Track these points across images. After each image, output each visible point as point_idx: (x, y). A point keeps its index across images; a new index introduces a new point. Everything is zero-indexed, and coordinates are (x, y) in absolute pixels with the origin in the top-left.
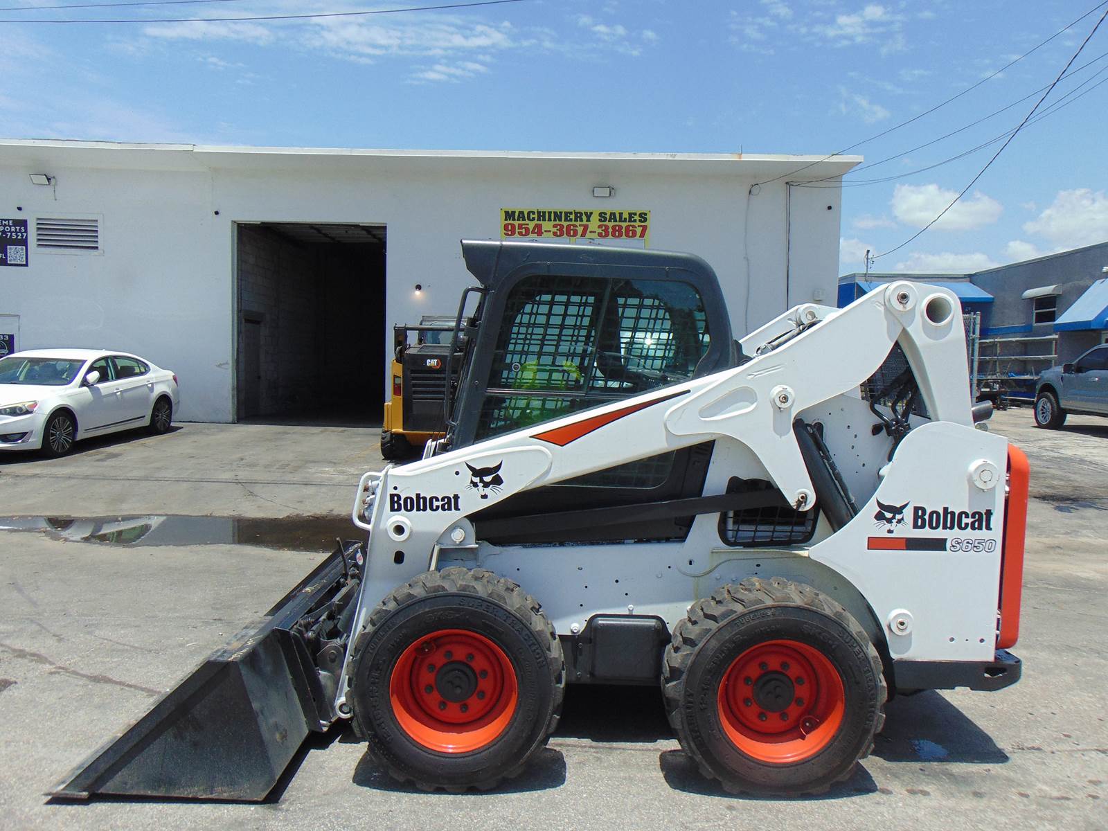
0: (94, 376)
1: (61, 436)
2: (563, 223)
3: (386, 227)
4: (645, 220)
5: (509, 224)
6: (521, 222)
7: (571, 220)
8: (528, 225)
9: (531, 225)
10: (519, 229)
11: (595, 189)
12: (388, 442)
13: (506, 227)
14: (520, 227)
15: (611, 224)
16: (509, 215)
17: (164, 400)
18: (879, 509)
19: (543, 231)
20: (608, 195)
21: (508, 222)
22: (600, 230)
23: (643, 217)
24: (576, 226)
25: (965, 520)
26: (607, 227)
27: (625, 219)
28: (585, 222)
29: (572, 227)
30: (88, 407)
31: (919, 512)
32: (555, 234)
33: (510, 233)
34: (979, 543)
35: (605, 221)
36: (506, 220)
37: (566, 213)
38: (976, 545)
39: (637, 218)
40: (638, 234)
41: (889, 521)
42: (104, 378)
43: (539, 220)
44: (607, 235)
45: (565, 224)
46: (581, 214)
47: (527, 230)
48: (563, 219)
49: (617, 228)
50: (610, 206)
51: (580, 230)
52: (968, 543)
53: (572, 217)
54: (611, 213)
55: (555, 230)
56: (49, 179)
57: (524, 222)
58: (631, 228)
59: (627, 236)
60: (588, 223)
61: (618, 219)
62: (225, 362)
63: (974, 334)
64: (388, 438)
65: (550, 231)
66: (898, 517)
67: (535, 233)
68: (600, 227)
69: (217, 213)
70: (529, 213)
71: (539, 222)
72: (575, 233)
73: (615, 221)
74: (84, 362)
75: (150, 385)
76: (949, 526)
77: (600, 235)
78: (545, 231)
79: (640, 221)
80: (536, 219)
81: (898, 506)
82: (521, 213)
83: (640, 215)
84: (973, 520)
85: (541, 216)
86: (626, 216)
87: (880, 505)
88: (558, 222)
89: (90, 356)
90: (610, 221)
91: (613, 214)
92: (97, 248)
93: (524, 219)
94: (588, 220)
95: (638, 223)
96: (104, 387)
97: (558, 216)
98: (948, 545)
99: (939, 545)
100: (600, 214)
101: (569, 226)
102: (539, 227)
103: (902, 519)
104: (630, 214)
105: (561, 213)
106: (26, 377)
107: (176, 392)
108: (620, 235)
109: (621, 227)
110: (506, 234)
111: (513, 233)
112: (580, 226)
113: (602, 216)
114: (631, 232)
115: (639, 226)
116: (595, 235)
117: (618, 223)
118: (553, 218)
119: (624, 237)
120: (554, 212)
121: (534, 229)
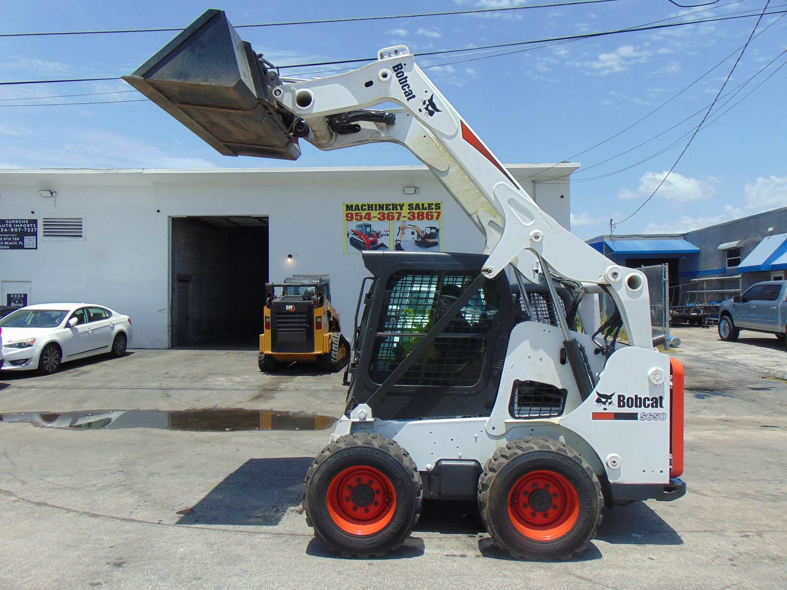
0: (75, 320)
1: (51, 360)
2: (384, 211)
3: (268, 217)
4: (439, 208)
6: (357, 212)
7: (390, 209)
8: (362, 213)
9: (364, 213)
11: (405, 189)
12: (263, 360)
13: (347, 215)
14: (356, 215)
15: (416, 212)
16: (349, 207)
17: (121, 335)
18: (598, 397)
19: (372, 217)
20: (414, 192)
21: (348, 212)
22: (409, 216)
23: (438, 206)
24: (393, 213)
25: (647, 402)
26: (414, 213)
27: (426, 208)
29: (391, 214)
30: (69, 341)
31: (621, 398)
32: (379, 219)
33: (350, 219)
34: (656, 415)
35: (413, 209)
36: (347, 210)
37: (387, 205)
38: (655, 416)
39: (434, 207)
40: (435, 217)
41: (604, 403)
42: (81, 321)
43: (369, 210)
44: (414, 218)
45: (386, 212)
46: (396, 205)
47: (361, 217)
48: (385, 209)
49: (421, 214)
50: (415, 200)
51: (396, 216)
52: (650, 415)
53: (391, 207)
55: (379, 216)
56: (52, 193)
57: (359, 212)
58: (430, 214)
59: (428, 218)
61: (421, 208)
62: (163, 308)
63: (665, 278)
64: (263, 358)
65: (376, 217)
66: (609, 401)
67: (367, 219)
68: (409, 213)
69: (158, 211)
70: (362, 206)
72: (393, 218)
73: (419, 209)
74: (68, 311)
75: (112, 325)
76: (638, 405)
77: (409, 218)
78: (373, 217)
79: (436, 209)
80: (367, 209)
81: (609, 395)
82: (357, 206)
83: (436, 205)
84: (652, 402)
85: (370, 207)
86: (426, 205)
87: (598, 394)
88: (381, 211)
89: (72, 307)
90: (416, 209)
91: (417, 205)
92: (81, 236)
93: (359, 210)
95: (434, 210)
96: (81, 328)
97: (381, 207)
98: (639, 417)
99: (633, 416)
101: (388, 214)
102: (369, 214)
103: (612, 402)
104: (429, 204)
105: (383, 205)
106: (31, 323)
107: (130, 330)
108: (423, 218)
109: (423, 213)
110: (347, 220)
111: (352, 219)
112: (396, 213)
113: (410, 206)
114: (430, 216)
115: (435, 212)
116: (406, 219)
117: (421, 211)
118: (378, 209)
119: (425, 219)
120: (379, 205)
121: (366, 216)
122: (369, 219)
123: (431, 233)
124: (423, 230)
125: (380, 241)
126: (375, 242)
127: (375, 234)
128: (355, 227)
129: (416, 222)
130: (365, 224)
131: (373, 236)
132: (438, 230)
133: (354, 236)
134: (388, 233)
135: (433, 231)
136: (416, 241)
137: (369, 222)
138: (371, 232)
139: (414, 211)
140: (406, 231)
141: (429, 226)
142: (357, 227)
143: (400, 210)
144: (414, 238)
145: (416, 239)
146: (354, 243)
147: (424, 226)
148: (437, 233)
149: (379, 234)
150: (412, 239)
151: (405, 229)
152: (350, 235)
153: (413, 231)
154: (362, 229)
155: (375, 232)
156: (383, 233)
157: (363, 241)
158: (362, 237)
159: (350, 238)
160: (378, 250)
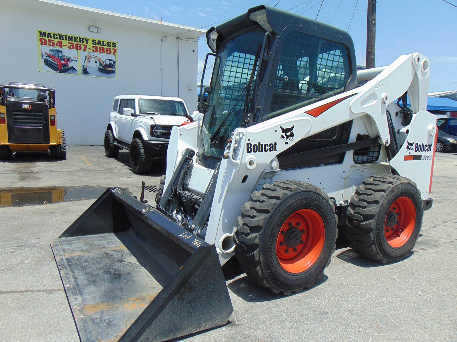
2: (73, 42)
4: (115, 46)
5: (43, 39)
7: (77, 41)
8: (54, 41)
9: (56, 41)
11: (90, 27)
13: (41, 40)
14: (49, 41)
15: (99, 46)
16: (42, 34)
19: (63, 45)
20: (97, 32)
21: (42, 37)
22: (93, 49)
23: (114, 45)
24: (80, 44)
26: (97, 48)
27: (106, 45)
29: (78, 45)
32: (69, 47)
33: (43, 43)
35: (96, 44)
36: (40, 36)
37: (75, 38)
39: (111, 45)
40: (113, 52)
43: (60, 39)
44: (97, 51)
45: (75, 43)
46: (83, 39)
47: (54, 44)
48: (73, 40)
49: (102, 49)
50: (97, 38)
51: (83, 47)
53: (78, 40)
55: (69, 45)
57: (51, 39)
58: (109, 49)
59: (107, 53)
60: (86, 44)
61: (102, 44)
65: (66, 46)
67: (58, 45)
68: (93, 47)
70: (54, 35)
71: (60, 40)
72: (80, 49)
73: (101, 45)
77: (93, 51)
78: (64, 45)
79: (113, 46)
80: (58, 38)
82: (49, 34)
83: (113, 44)
85: (61, 37)
86: (106, 43)
91: (99, 41)
93: (51, 37)
94: (87, 43)
95: (112, 48)
97: (70, 38)
100: (93, 41)
101: (76, 45)
102: (61, 42)
104: (108, 42)
105: (72, 37)
108: (104, 52)
109: (104, 49)
110: (42, 44)
111: (45, 44)
112: (83, 45)
114: (108, 51)
115: (112, 49)
116: (91, 51)
117: (102, 46)
118: (67, 39)
120: (68, 36)
121: (57, 43)
122: (61, 46)
123: (110, 64)
124: (103, 61)
125: (70, 65)
126: (66, 65)
127: (66, 59)
128: (49, 51)
129: (98, 54)
130: (57, 50)
131: (64, 60)
132: (114, 62)
133: (48, 58)
134: (76, 59)
135: (111, 62)
136: (99, 68)
137: (61, 49)
138: (62, 56)
139: (96, 45)
140: (91, 60)
141: (108, 59)
142: (50, 51)
144: (97, 66)
145: (98, 66)
146: (48, 63)
147: (105, 58)
148: (114, 64)
150: (95, 66)
151: (90, 58)
152: (44, 56)
153: (96, 60)
154: (54, 53)
155: (66, 57)
156: (72, 58)
157: (56, 63)
158: (55, 59)
159: (44, 59)
160: (69, 71)
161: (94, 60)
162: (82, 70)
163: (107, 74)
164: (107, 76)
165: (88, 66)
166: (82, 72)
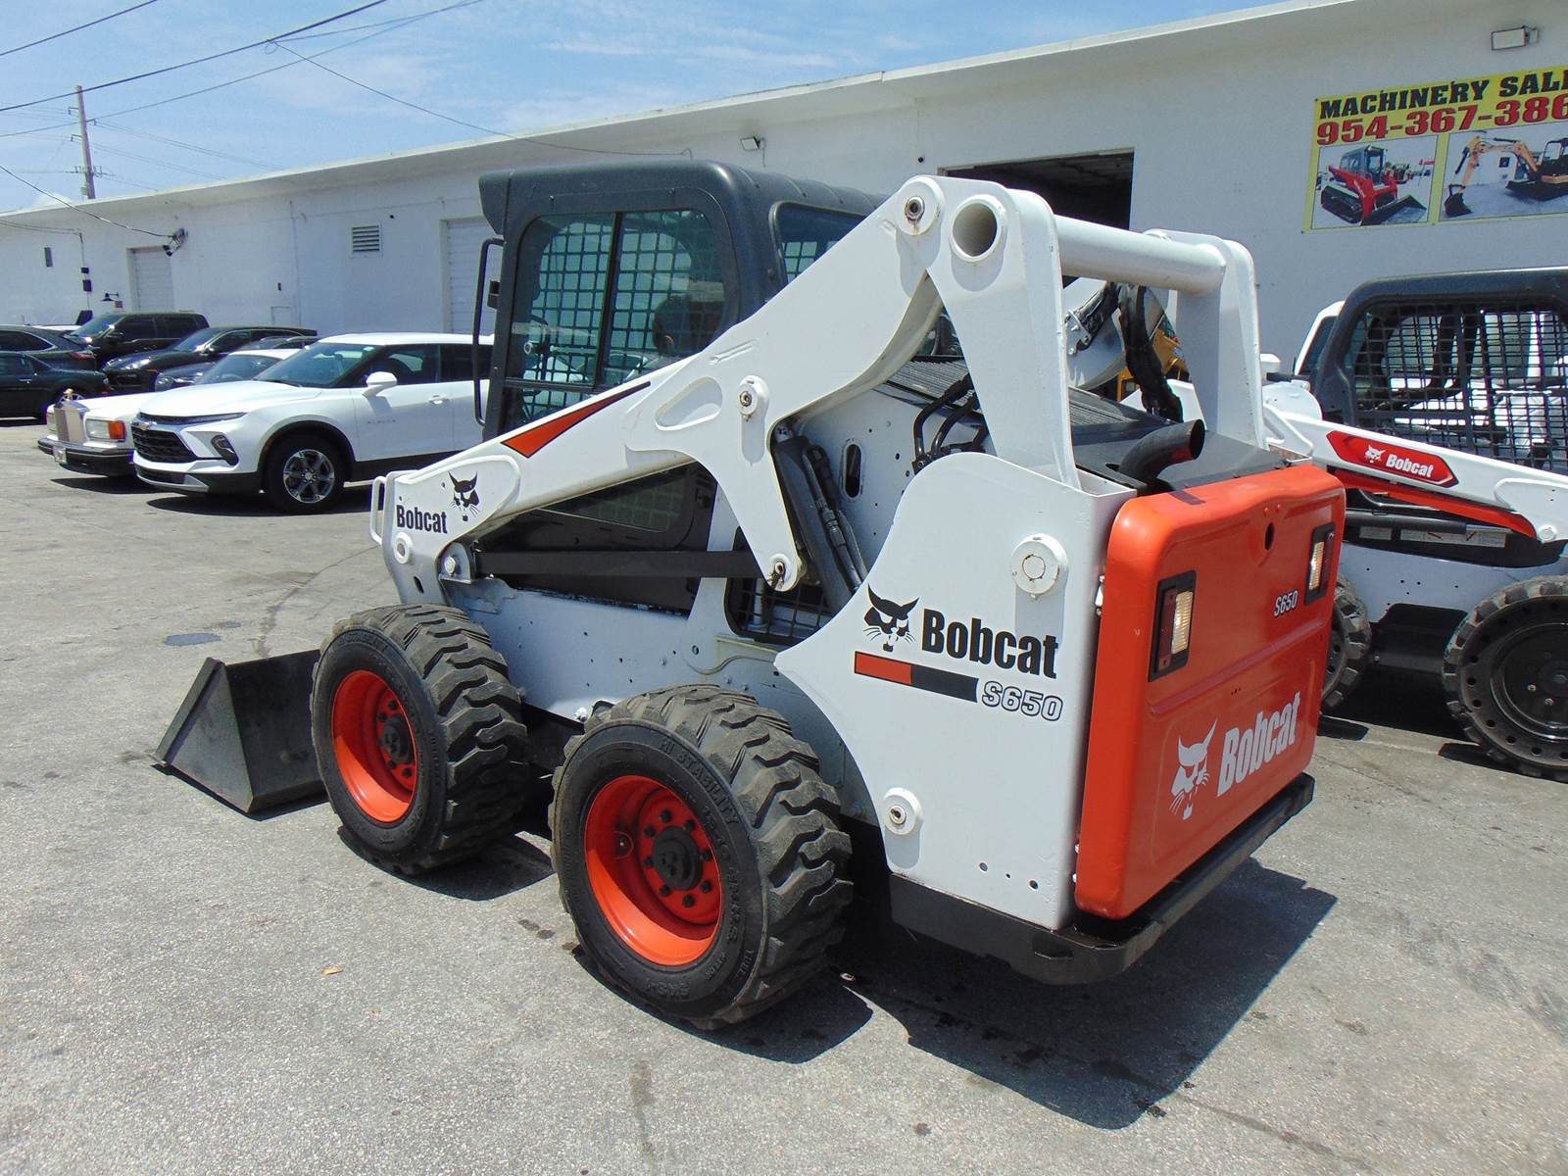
2: (1427, 108)
3: (1132, 154)
5: (1327, 124)
6: (1349, 117)
7: (1444, 101)
8: (1361, 120)
9: (1367, 120)
10: (1343, 130)
11: (1496, 35)
13: (1321, 131)
14: (1347, 126)
15: (1523, 99)
16: (1329, 109)
19: (1388, 128)
20: (1523, 44)
21: (1327, 120)
22: (1500, 113)
24: (1449, 111)
26: (1515, 105)
27: (1556, 84)
28: (1470, 102)
29: (1444, 114)
32: (1410, 131)
33: (1327, 139)
35: (1514, 90)
36: (1323, 116)
37: (1435, 90)
43: (1382, 108)
44: (1514, 118)
45: (1430, 109)
46: (1465, 87)
47: (1359, 131)
48: (1428, 103)
49: (1537, 104)
50: (1522, 65)
51: (1459, 117)
53: (1447, 95)
54: (1528, 78)
55: (1410, 123)
56: (758, 143)
57: (1354, 117)
59: (1557, 115)
60: (1476, 102)
61: (1540, 87)
65: (1400, 127)
67: (1372, 134)
69: (921, 160)
70: (1364, 101)
71: (1382, 114)
72: (1450, 124)
73: (1534, 89)
77: (1499, 121)
78: (1392, 128)
80: (1377, 107)
82: (1352, 101)
85: (1388, 101)
86: (1557, 77)
88: (1418, 109)
90: (1523, 92)
91: (1531, 79)
93: (1355, 112)
97: (1419, 97)
100: (1504, 83)
101: (1437, 115)
102: (1381, 122)
105: (1425, 91)
108: (1542, 116)
109: (1544, 101)
110: (1320, 142)
111: (1333, 138)
112: (1461, 109)
113: (1508, 85)
116: (1491, 123)
117: (1540, 94)
118: (1408, 103)
119: (1550, 118)
120: (1412, 91)
121: (1372, 126)
122: (1381, 134)
123: (1564, 157)
124: (1538, 150)
125: (1403, 192)
126: (1390, 194)
127: (1391, 175)
128: (1340, 159)
129: (1519, 130)
131: (1385, 179)
133: (1334, 185)
134: (1429, 167)
136: (1511, 185)
137: (1379, 144)
138: (1381, 168)
140: (1483, 158)
141: (1561, 138)
142: (1344, 157)
143: (1475, 99)
144: (1505, 177)
145: (1511, 178)
146: (1333, 202)
147: (1545, 138)
149: (1403, 171)
150: (1499, 179)
151: (1482, 151)
152: (1323, 180)
153: (1505, 155)
154: (1357, 163)
155: (1394, 168)
156: (1414, 168)
157: (1357, 196)
158: (1356, 183)
159: (1323, 188)
160: (1397, 215)
161: (1498, 155)
162: (1444, 202)
163: (1541, 203)
164: (1542, 209)
165: (1469, 184)
166: (1444, 209)
